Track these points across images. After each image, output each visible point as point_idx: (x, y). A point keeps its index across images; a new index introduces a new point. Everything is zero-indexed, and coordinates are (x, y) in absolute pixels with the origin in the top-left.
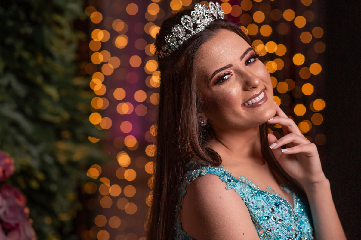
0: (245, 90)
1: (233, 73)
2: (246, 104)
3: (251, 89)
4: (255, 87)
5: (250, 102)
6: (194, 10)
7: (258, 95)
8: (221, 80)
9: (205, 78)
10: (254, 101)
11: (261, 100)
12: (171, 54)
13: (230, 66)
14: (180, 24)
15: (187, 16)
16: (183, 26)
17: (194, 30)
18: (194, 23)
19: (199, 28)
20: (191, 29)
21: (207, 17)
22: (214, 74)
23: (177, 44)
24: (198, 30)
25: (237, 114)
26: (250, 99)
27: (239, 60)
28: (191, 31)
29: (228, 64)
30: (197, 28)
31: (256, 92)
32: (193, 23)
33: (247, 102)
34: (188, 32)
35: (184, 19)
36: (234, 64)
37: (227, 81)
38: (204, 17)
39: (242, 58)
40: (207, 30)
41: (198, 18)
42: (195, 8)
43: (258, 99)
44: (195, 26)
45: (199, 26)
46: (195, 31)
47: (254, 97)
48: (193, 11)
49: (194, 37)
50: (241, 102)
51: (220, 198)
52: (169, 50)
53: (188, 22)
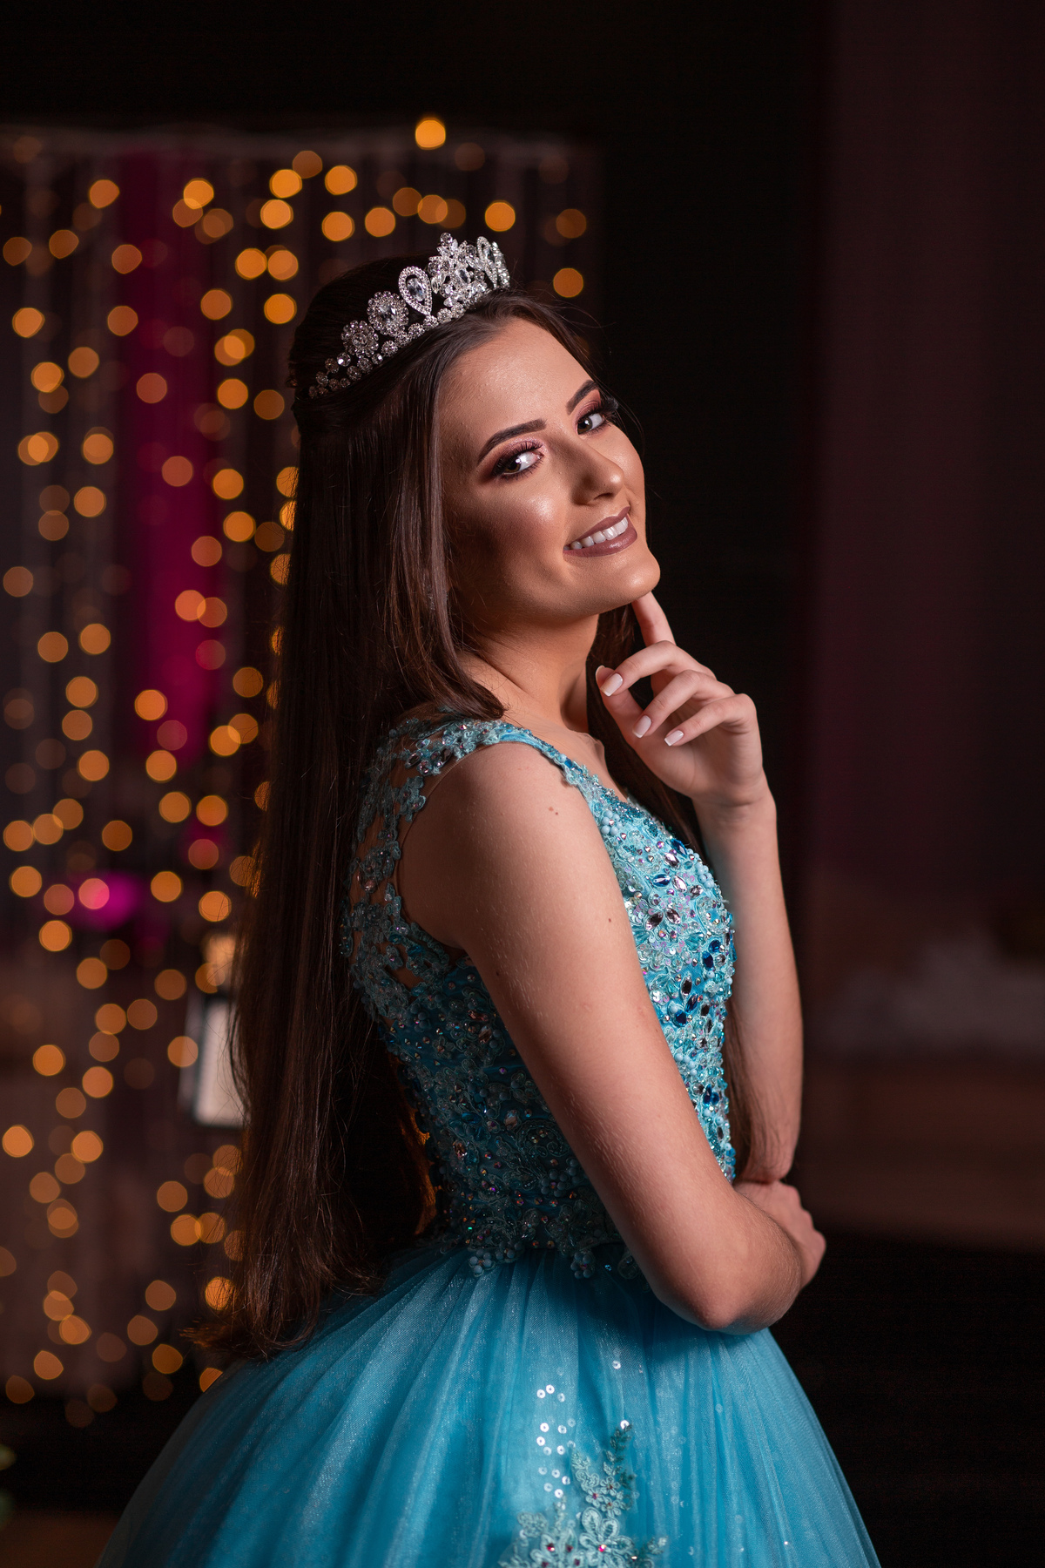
0: (579, 499)
1: (544, 450)
2: (577, 545)
3: (597, 501)
4: (609, 495)
5: (589, 541)
6: (438, 254)
7: (613, 522)
8: (506, 468)
9: (461, 458)
10: (600, 537)
11: (621, 537)
12: (355, 384)
13: (537, 425)
14: (396, 291)
15: (416, 270)
16: (401, 298)
17: (434, 313)
18: (436, 292)
19: (449, 308)
20: (426, 311)
21: (473, 279)
22: (491, 443)
23: (379, 351)
24: (447, 315)
25: (549, 575)
26: (592, 533)
27: (564, 410)
28: (424, 316)
29: (533, 418)
30: (444, 307)
31: (609, 510)
32: (433, 293)
33: (580, 540)
34: (414, 317)
35: (408, 278)
36: (548, 422)
37: (527, 473)
38: (465, 279)
39: (571, 406)
40: (471, 317)
41: (448, 280)
42: (440, 249)
43: (611, 532)
44: (438, 302)
45: (449, 302)
46: (436, 316)
47: (602, 527)
48: (435, 258)
49: (432, 336)
50: (563, 537)
51: (551, 809)
52: (351, 369)
53: (419, 288)
